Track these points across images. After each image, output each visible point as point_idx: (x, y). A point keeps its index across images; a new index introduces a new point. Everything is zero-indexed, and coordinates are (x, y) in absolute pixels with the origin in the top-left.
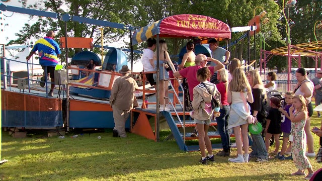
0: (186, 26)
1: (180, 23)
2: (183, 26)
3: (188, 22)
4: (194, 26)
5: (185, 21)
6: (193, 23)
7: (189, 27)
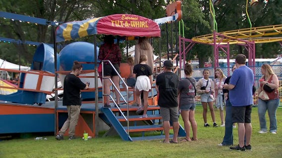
0: (120, 26)
1: (114, 23)
2: (118, 26)
3: (121, 22)
4: (127, 25)
5: (118, 21)
6: (126, 22)
7: (122, 26)
